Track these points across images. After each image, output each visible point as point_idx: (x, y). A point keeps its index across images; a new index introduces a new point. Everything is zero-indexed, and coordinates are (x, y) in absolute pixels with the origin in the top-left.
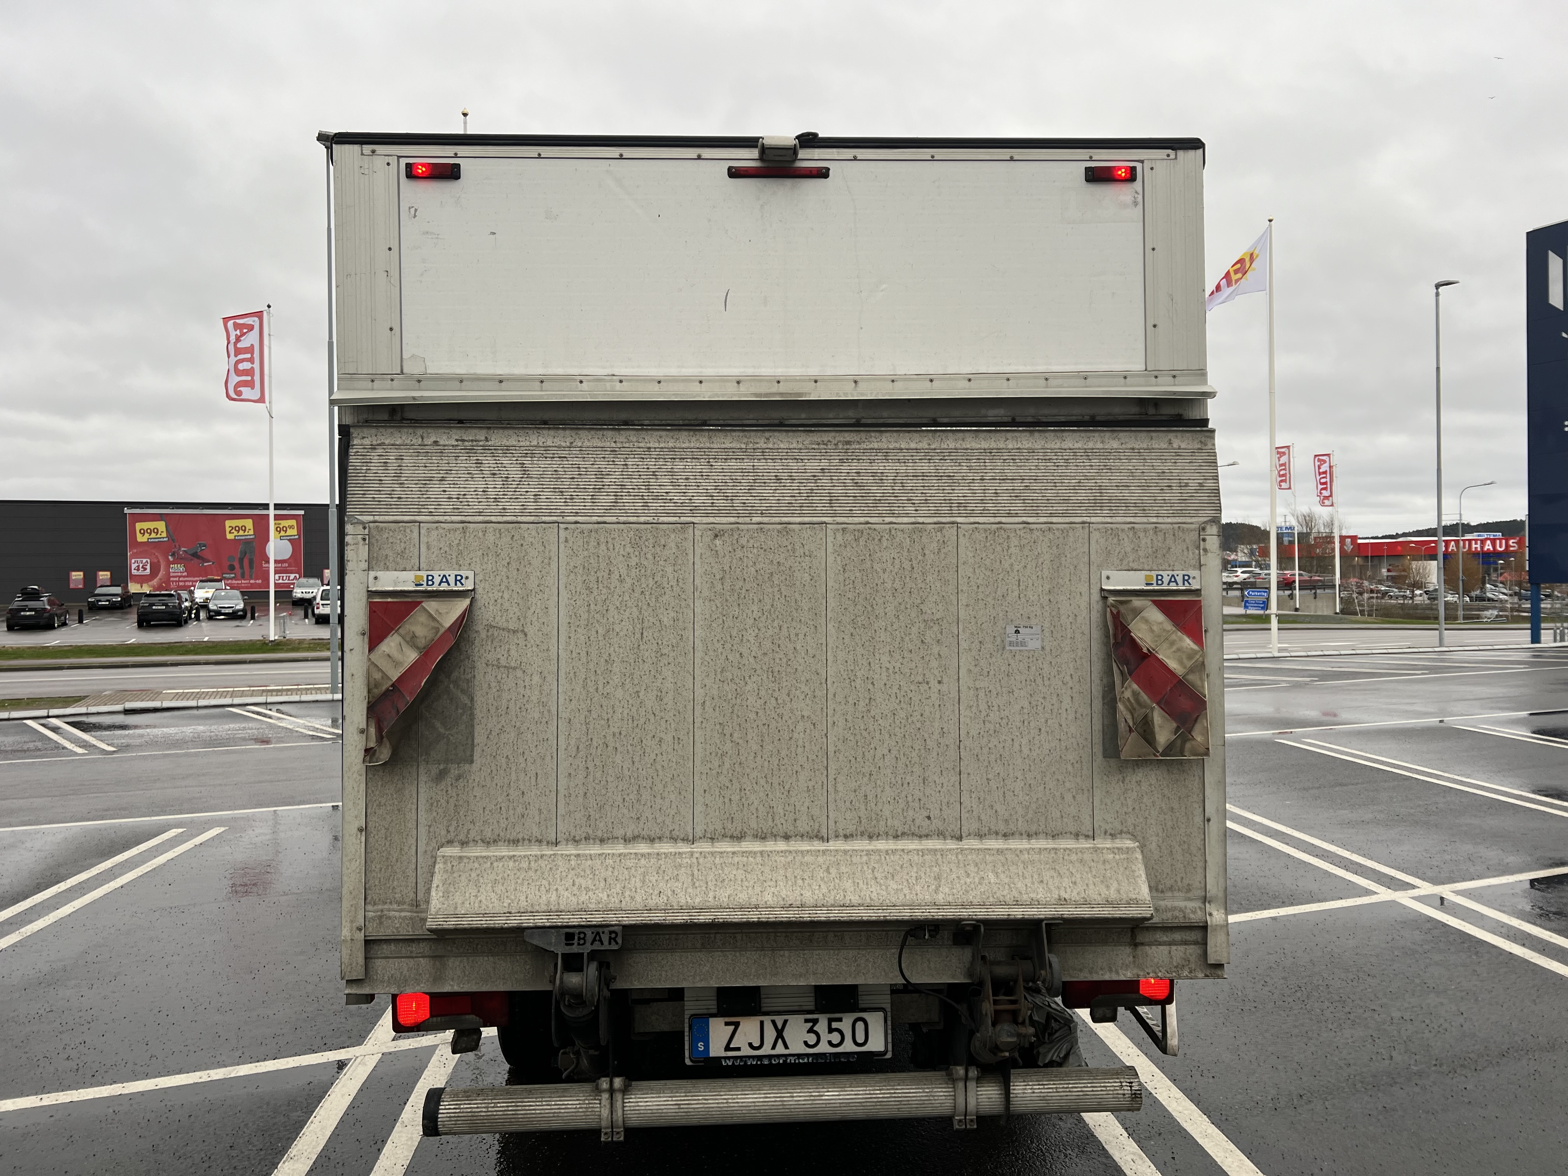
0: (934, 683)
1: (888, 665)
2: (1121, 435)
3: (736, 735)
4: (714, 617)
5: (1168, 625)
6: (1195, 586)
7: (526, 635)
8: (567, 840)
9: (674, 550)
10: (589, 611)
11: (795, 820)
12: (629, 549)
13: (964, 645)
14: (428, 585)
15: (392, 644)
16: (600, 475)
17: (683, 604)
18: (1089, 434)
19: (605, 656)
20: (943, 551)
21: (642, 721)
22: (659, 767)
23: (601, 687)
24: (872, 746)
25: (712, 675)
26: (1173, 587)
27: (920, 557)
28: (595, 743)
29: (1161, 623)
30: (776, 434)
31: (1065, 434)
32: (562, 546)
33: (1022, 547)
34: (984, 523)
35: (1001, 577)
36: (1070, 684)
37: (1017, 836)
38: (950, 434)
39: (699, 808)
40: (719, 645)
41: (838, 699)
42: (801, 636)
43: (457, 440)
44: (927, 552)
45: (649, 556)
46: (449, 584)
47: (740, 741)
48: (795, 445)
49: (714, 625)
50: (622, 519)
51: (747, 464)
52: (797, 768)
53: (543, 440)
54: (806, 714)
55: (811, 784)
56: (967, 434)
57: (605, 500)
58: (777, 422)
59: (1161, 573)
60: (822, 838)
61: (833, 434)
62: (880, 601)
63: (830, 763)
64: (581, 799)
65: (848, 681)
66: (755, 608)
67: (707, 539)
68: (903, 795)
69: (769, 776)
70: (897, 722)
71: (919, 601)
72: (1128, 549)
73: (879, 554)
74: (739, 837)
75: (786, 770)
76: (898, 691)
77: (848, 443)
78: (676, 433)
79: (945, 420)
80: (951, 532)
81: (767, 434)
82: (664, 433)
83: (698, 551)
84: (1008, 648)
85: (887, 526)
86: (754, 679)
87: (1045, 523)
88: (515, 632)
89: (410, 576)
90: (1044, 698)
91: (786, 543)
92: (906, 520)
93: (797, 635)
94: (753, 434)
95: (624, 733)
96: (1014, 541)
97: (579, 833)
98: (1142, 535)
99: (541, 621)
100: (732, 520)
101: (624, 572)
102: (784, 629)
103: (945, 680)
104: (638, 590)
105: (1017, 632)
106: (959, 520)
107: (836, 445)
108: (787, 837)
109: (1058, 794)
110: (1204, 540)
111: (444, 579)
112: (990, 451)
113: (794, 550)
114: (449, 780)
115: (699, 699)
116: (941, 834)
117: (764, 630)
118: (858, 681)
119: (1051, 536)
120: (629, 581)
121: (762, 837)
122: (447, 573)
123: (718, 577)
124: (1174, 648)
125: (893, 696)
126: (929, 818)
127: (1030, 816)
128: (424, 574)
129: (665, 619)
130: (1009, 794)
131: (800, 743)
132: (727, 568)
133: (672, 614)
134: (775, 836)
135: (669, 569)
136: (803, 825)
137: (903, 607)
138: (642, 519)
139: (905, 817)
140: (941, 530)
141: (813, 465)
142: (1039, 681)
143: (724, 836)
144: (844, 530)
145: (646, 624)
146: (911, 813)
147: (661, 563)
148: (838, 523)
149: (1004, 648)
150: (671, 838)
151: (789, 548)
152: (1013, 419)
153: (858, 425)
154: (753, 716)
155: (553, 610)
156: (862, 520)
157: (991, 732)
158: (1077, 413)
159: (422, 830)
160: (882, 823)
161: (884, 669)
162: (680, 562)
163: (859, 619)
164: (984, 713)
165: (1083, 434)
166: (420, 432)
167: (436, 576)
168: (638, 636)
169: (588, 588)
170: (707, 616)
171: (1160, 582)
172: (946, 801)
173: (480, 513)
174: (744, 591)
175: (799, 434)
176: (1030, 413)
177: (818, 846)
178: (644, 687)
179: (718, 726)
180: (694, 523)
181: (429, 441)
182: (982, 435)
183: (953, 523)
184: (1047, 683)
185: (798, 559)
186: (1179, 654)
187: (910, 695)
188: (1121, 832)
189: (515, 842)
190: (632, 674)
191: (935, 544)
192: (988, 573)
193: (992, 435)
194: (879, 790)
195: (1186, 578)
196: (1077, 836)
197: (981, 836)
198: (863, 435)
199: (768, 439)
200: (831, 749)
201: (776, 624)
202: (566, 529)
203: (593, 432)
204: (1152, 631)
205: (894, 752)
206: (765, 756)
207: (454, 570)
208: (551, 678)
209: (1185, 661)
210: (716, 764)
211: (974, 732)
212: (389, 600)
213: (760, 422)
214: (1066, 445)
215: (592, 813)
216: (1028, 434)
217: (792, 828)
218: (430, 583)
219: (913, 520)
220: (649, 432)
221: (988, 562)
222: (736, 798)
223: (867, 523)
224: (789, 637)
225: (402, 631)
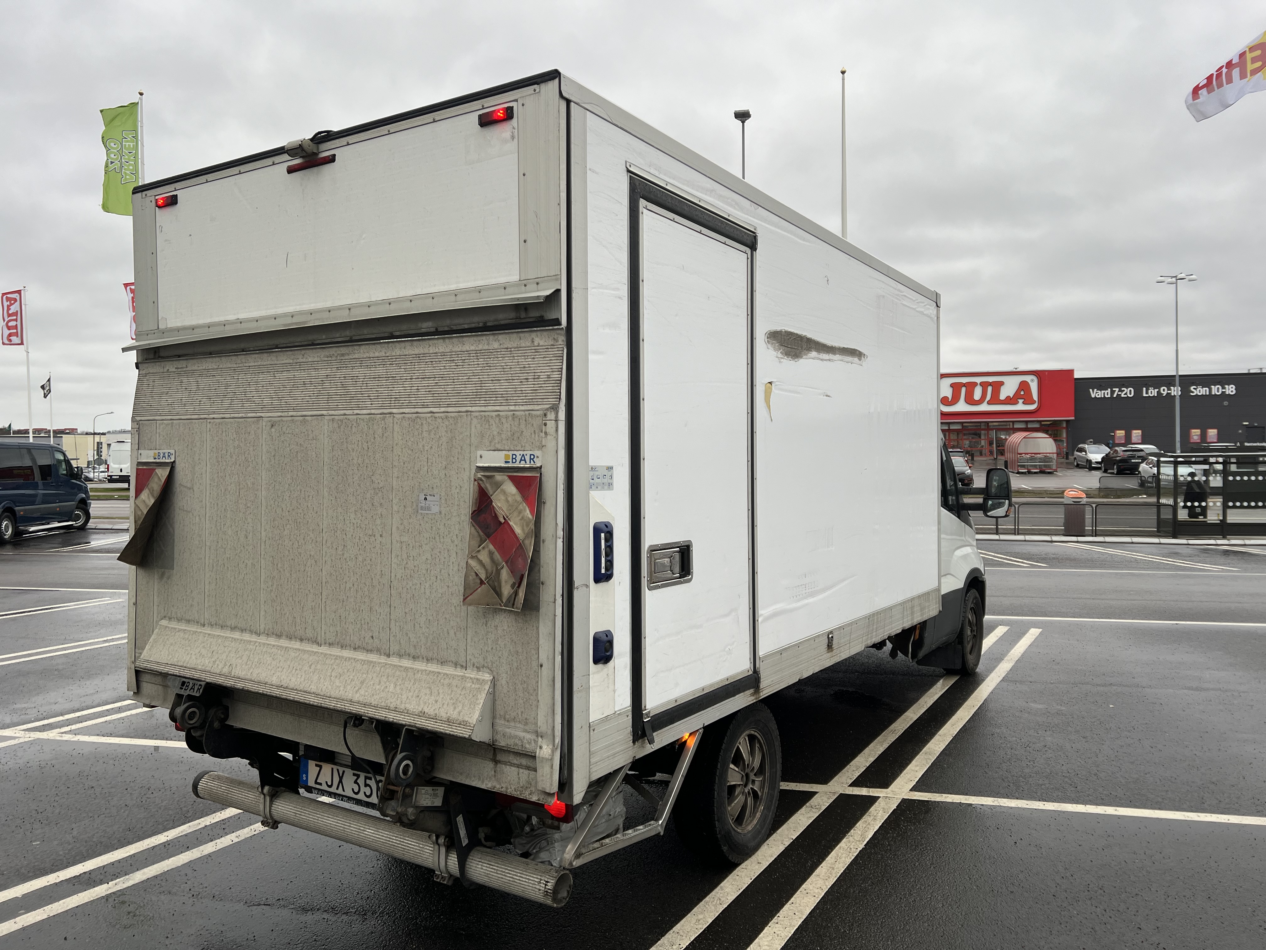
0: (378, 536)
1: (354, 521)
2: (500, 337)
3: (279, 565)
4: (271, 482)
5: (519, 498)
6: (537, 464)
7: (194, 491)
8: (208, 624)
9: (253, 436)
10: (218, 477)
11: (306, 628)
12: (235, 436)
13: (395, 508)
14: (158, 458)
15: (146, 494)
16: (227, 386)
17: (257, 472)
18: (479, 338)
19: (224, 506)
20: (385, 435)
21: (239, 550)
22: (245, 583)
23: (222, 526)
24: (344, 580)
25: (269, 522)
26: (522, 465)
27: (372, 440)
28: (220, 564)
29: (514, 495)
30: (307, 351)
31: (465, 339)
32: (208, 434)
33: (429, 432)
34: (408, 413)
35: (417, 455)
36: (456, 543)
37: (421, 659)
38: (397, 344)
39: (262, 613)
40: (272, 502)
41: (329, 544)
42: (311, 497)
43: (176, 368)
44: (376, 436)
45: (243, 440)
46: (165, 458)
47: (281, 570)
48: (316, 359)
49: (271, 488)
50: (232, 415)
51: (290, 375)
52: (307, 592)
53: (207, 365)
54: (312, 553)
55: (313, 604)
56: (407, 344)
57: (227, 402)
58: (310, 343)
59: (515, 453)
60: (318, 643)
61: (335, 349)
62: (351, 473)
63: (323, 590)
64: (214, 598)
65: (333, 531)
66: (289, 477)
67: (268, 428)
68: (359, 619)
69: (294, 596)
70: (358, 564)
71: (371, 474)
72: (495, 433)
73: (350, 438)
74: (279, 636)
75: (302, 592)
76: (358, 541)
77: (343, 355)
78: (262, 355)
79: (398, 334)
80: (389, 420)
81: (303, 352)
82: (256, 356)
83: (264, 436)
84: (420, 511)
85: (355, 417)
86: (288, 526)
87: (444, 412)
88: (190, 489)
89: (152, 453)
90: (440, 552)
91: (304, 430)
92: (365, 412)
93: (309, 496)
94: (296, 352)
95: (231, 559)
96: (425, 427)
97: (213, 620)
98: (504, 420)
99: (200, 482)
100: (280, 414)
101: (232, 450)
102: (303, 493)
103: (384, 535)
104: (238, 464)
105: (426, 499)
106: (394, 411)
107: (337, 357)
108: (301, 640)
109: (445, 630)
110: (545, 425)
111: (163, 455)
112: (418, 356)
113: (308, 435)
114: (165, 579)
115: (263, 538)
116: (378, 651)
117: (293, 492)
118: (338, 532)
119: (447, 423)
120: (234, 457)
121: (290, 638)
122: (165, 451)
123: (272, 455)
124: (520, 517)
125: (356, 544)
126: (372, 637)
127: (429, 644)
128: (157, 452)
129: (249, 483)
130: (417, 626)
131: (309, 574)
132: (277, 448)
133: (252, 480)
134: (296, 638)
135: (251, 449)
136: (309, 633)
137: (362, 477)
138: (240, 415)
139: (360, 635)
140: (384, 419)
141: (323, 373)
142: (437, 538)
143: (273, 634)
144: (333, 420)
145: (241, 486)
146: (363, 632)
147: (248, 444)
148: (330, 415)
149: (417, 512)
150: (250, 631)
151: (306, 433)
152: (437, 329)
153: (351, 341)
154: (287, 552)
155: (204, 476)
156: (342, 412)
157: (409, 576)
158: (477, 321)
159: (155, 607)
160: (348, 637)
161: (352, 524)
162: (256, 444)
163: (340, 486)
164: (405, 562)
165: (475, 338)
166: (163, 364)
167: (161, 453)
168: (238, 493)
169: (218, 462)
170: (267, 482)
171: (514, 461)
172: (381, 626)
173: (177, 414)
174: (284, 465)
175: (318, 350)
176: (446, 324)
177: (315, 648)
178: (240, 528)
179: (271, 559)
180: (262, 417)
181: (165, 370)
182: (415, 343)
183: (390, 413)
184: (442, 540)
185: (310, 442)
186: (522, 521)
187: (365, 544)
188: (483, 667)
189: (188, 621)
190: (235, 519)
191: (380, 430)
192: (410, 452)
193: (421, 343)
194: (347, 613)
195: (532, 457)
196: (456, 665)
197: (400, 656)
199: (303, 355)
200: (324, 580)
201: (298, 489)
202: (210, 422)
203: (227, 358)
204: (507, 501)
205: (356, 586)
206: (292, 582)
207: (168, 449)
208: (203, 519)
209: (525, 527)
210: (270, 584)
211: (399, 576)
212: (145, 467)
213: (303, 343)
214: (465, 348)
215: (218, 608)
216: (441, 341)
217: (303, 633)
219: (368, 411)
220: (251, 356)
221: (410, 444)
222: (278, 608)
223: (345, 415)
224: (304, 498)
225: (149, 486)
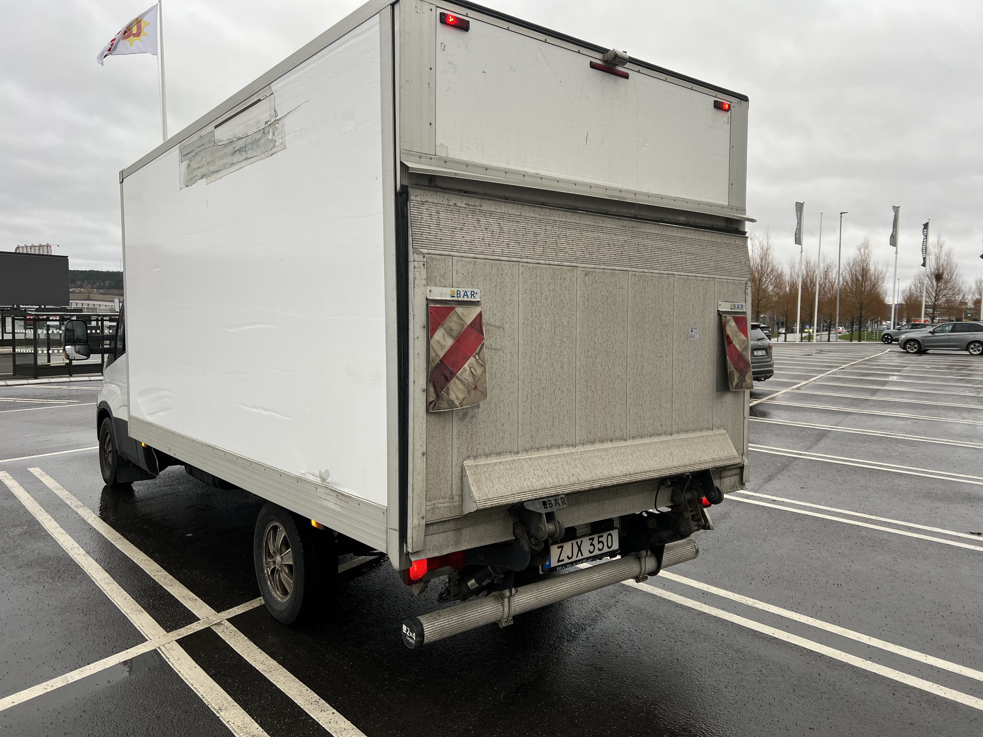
0: (664, 357)
1: (649, 348)
2: (722, 236)
3: (592, 387)
4: (585, 321)
5: (736, 329)
6: (745, 311)
7: (504, 330)
8: (523, 450)
9: (569, 282)
10: (532, 316)
11: (615, 431)
12: (550, 281)
13: (675, 337)
14: (457, 297)
15: (440, 334)
16: (536, 235)
17: (572, 313)
18: (713, 234)
19: (539, 343)
20: (669, 288)
21: (555, 380)
22: (562, 406)
23: (537, 360)
24: (643, 390)
25: (583, 354)
26: (738, 310)
27: (661, 292)
28: (535, 394)
29: (734, 327)
30: (607, 219)
31: (706, 233)
32: (520, 276)
33: (694, 288)
34: (683, 275)
35: (687, 303)
36: (707, 357)
37: (690, 431)
38: (669, 228)
39: (578, 427)
40: (586, 337)
41: (631, 366)
42: (618, 332)
43: (466, 204)
44: (664, 289)
45: (558, 285)
46: (468, 297)
47: (594, 390)
48: (613, 226)
49: (584, 326)
50: (547, 262)
51: (596, 235)
52: (615, 403)
53: (507, 210)
54: (619, 374)
55: (621, 411)
56: (675, 229)
57: (539, 250)
58: (605, 212)
59: (735, 303)
60: (625, 439)
61: (628, 222)
62: (647, 314)
63: (628, 400)
64: (528, 426)
65: (635, 356)
66: (600, 316)
67: (582, 276)
68: (653, 415)
69: (605, 408)
70: (652, 377)
71: (660, 315)
72: (726, 292)
73: (647, 289)
74: (593, 442)
75: (611, 405)
76: (652, 361)
77: (633, 227)
78: (566, 213)
79: (666, 220)
80: (671, 278)
81: (603, 218)
82: (561, 212)
83: (579, 283)
84: (689, 339)
85: (650, 274)
86: (600, 355)
87: (702, 277)
88: (499, 327)
89: (448, 290)
90: (700, 363)
91: (613, 281)
92: (657, 271)
93: (616, 332)
94: (597, 217)
95: (547, 387)
96: (692, 286)
97: (528, 446)
98: (730, 285)
99: (511, 321)
100: (593, 266)
101: (547, 293)
102: (612, 328)
103: (668, 356)
104: (553, 304)
105: (692, 331)
106: (675, 273)
107: (629, 228)
108: (611, 440)
109: (702, 410)
110: (747, 289)
111: (466, 294)
112: (681, 238)
113: (616, 284)
114: (468, 419)
115: (578, 367)
116: (665, 433)
117: (604, 329)
118: (639, 356)
119: (703, 284)
120: (550, 299)
121: (602, 441)
122: (467, 290)
123: (586, 299)
124: (738, 339)
125: (651, 364)
126: (661, 425)
127: (694, 421)
128: (455, 289)
129: (564, 322)
130: (688, 411)
131: (617, 390)
132: (590, 294)
133: (568, 319)
134: (607, 440)
135: (567, 293)
136: (618, 434)
137: (655, 317)
138: (556, 263)
139: (654, 426)
140: (669, 278)
141: (622, 238)
142: (698, 355)
143: (587, 442)
144: (635, 274)
145: (557, 325)
146: (656, 423)
147: (564, 289)
148: (633, 271)
149: (688, 339)
150: (567, 445)
151: (615, 283)
152: (688, 223)
153: (635, 218)
154: (599, 376)
155: (516, 315)
156: (642, 270)
157: (683, 381)
158: (708, 222)
159: (455, 450)
160: (646, 429)
161: (648, 350)
162: (571, 289)
163: (639, 323)
164: (681, 371)
165: (711, 234)
166: (447, 196)
167: (461, 291)
168: (553, 331)
169: (532, 303)
170: (582, 320)
171: (734, 308)
172: (667, 416)
173: (482, 253)
174: (596, 307)
175: (615, 220)
176: (693, 220)
177: (623, 443)
178: (555, 361)
179: (585, 382)
180: (577, 267)
181: (452, 203)
182: (680, 230)
183: (673, 274)
184: (700, 356)
185: (618, 290)
186: (740, 342)
187: (656, 363)
188: (721, 426)
189: (499, 454)
190: (551, 353)
191: (666, 285)
192: (684, 301)
193: (683, 230)
194: (645, 412)
195: (742, 306)
196: (708, 429)
197: (678, 432)
198: (639, 223)
199: (603, 221)
200: (628, 392)
201: (608, 326)
202: (523, 266)
203: (530, 208)
204: (732, 331)
205: (650, 393)
206: (604, 398)
207: (470, 288)
208: (515, 356)
209: (742, 345)
210: (585, 403)
211: (677, 382)
212: (438, 306)
213: (599, 211)
214: (706, 238)
215: (534, 434)
216: (693, 231)
217: (613, 435)
218: (459, 296)
219: (659, 272)
220: (555, 211)
221: (683, 295)
222: (592, 421)
223: (644, 272)
224: (613, 333)
225: (445, 326)
